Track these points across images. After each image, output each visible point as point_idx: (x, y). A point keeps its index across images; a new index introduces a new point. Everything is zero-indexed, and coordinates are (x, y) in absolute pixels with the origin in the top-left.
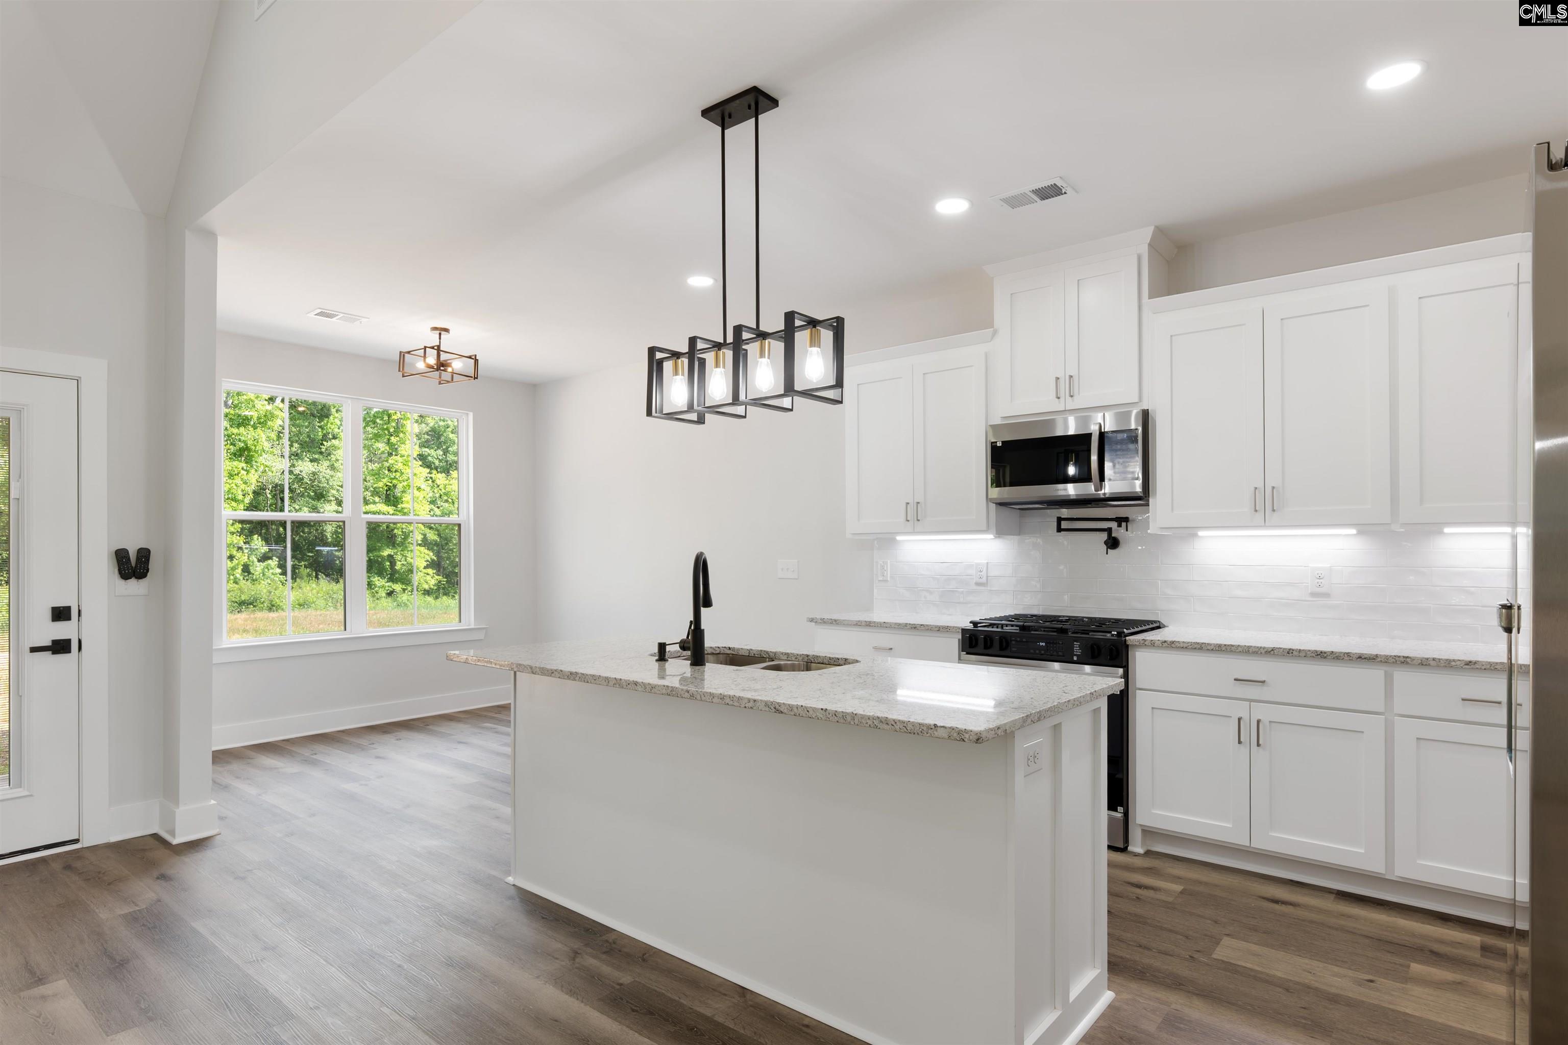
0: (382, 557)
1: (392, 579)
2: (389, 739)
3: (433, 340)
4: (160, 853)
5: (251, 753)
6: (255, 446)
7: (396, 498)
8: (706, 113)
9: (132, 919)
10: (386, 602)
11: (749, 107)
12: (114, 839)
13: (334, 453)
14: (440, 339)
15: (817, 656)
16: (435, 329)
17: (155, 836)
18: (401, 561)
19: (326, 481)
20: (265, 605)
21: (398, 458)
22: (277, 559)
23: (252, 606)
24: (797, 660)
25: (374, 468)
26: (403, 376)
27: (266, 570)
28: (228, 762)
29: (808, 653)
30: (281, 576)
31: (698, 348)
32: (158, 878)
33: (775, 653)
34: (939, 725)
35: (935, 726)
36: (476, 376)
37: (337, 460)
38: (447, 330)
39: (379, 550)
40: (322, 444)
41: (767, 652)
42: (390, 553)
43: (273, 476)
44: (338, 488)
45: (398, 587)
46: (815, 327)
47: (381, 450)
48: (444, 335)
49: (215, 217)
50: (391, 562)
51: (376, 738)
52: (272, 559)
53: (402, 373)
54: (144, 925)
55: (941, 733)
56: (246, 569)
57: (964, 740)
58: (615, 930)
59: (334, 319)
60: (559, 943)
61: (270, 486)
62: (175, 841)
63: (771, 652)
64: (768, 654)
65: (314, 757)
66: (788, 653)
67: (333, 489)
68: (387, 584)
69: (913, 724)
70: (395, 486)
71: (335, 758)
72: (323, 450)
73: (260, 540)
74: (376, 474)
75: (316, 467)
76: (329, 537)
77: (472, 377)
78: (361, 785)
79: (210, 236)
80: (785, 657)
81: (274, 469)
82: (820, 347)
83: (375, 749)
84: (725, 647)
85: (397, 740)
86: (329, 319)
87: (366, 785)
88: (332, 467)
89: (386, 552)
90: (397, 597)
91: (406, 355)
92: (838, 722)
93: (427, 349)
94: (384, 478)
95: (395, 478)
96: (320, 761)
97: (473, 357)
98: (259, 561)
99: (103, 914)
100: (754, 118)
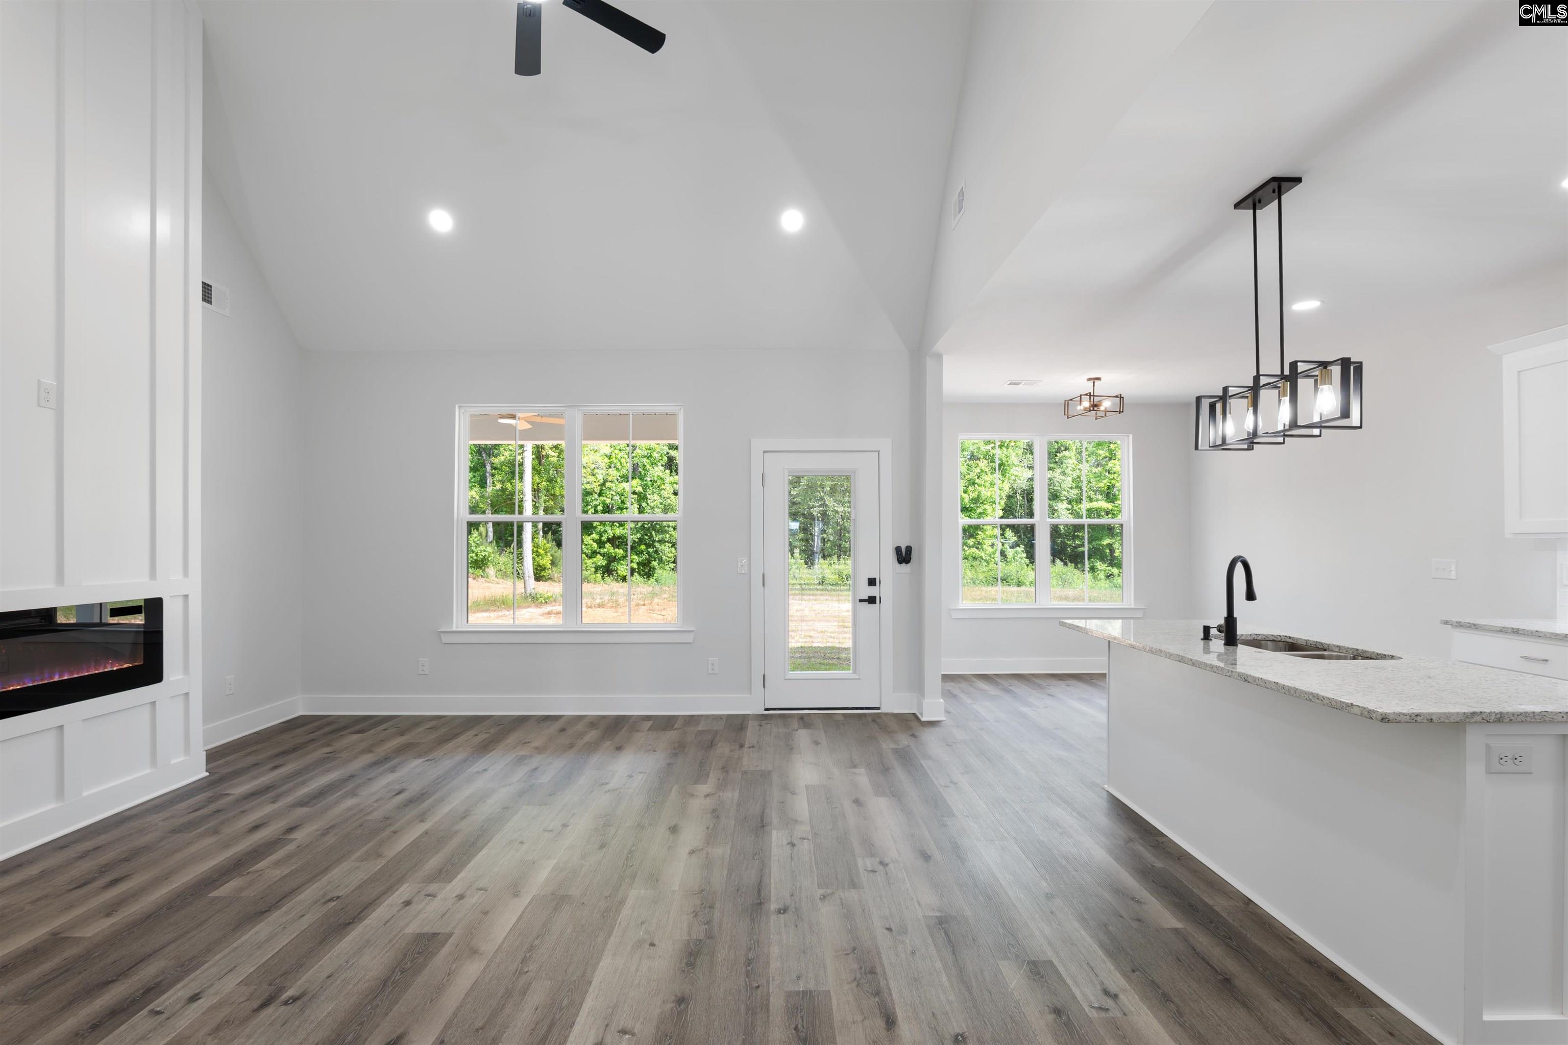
0: (1103, 545)
1: (1111, 564)
2: (1062, 684)
3: (1088, 387)
4: (915, 724)
5: (974, 679)
6: (1008, 462)
7: (1114, 495)
8: (1237, 206)
9: (896, 751)
10: (1104, 583)
11: (1274, 191)
12: (896, 711)
13: (1065, 461)
14: (1094, 386)
15: (1366, 651)
16: (1089, 379)
17: (914, 714)
18: (1118, 549)
19: (1059, 485)
20: (1014, 581)
21: (1116, 462)
22: (1023, 547)
23: (1005, 582)
24: (1348, 653)
25: (1097, 472)
26: (1068, 418)
27: (1016, 555)
28: (960, 682)
29: (1358, 648)
30: (1026, 560)
31: (1230, 395)
32: (911, 735)
33: (1329, 645)
34: (1354, 704)
35: (1352, 704)
36: (1122, 410)
37: (1067, 467)
38: (1099, 379)
39: (1101, 539)
40: (1056, 456)
41: (1322, 643)
42: (1109, 542)
43: (1021, 483)
44: (1068, 489)
45: (1115, 571)
46: (1326, 368)
47: (1102, 456)
48: (1097, 382)
49: (939, 347)
50: (1110, 550)
51: (1054, 682)
52: (1019, 547)
53: (1067, 416)
54: (900, 755)
55: (1356, 710)
56: (1003, 554)
57: (1372, 719)
58: (1166, 836)
59: (1020, 385)
60: (1122, 831)
61: (1020, 491)
62: (923, 719)
63: (1325, 643)
64: (1322, 645)
65: (1010, 687)
66: (1340, 646)
67: (1064, 490)
68: (1107, 568)
69: (1336, 701)
70: (1113, 486)
71: (1021, 689)
72: (1057, 460)
73: (1011, 532)
74: (1098, 477)
75: (1051, 474)
76: (1062, 529)
77: (1118, 412)
78: (1032, 710)
79: (939, 357)
80: (1337, 650)
81: (1021, 478)
82: (1331, 385)
83: (1050, 689)
84: (1286, 636)
85: (1067, 686)
86: (1017, 386)
87: (1035, 710)
88: (1064, 473)
89: (1106, 541)
90: (1113, 579)
91: (1070, 402)
92: (1285, 693)
93: (1082, 396)
94: (1104, 479)
95: (1113, 479)
96: (1014, 692)
97: (1119, 396)
98: (1010, 548)
99: (884, 746)
100: (1277, 200)
